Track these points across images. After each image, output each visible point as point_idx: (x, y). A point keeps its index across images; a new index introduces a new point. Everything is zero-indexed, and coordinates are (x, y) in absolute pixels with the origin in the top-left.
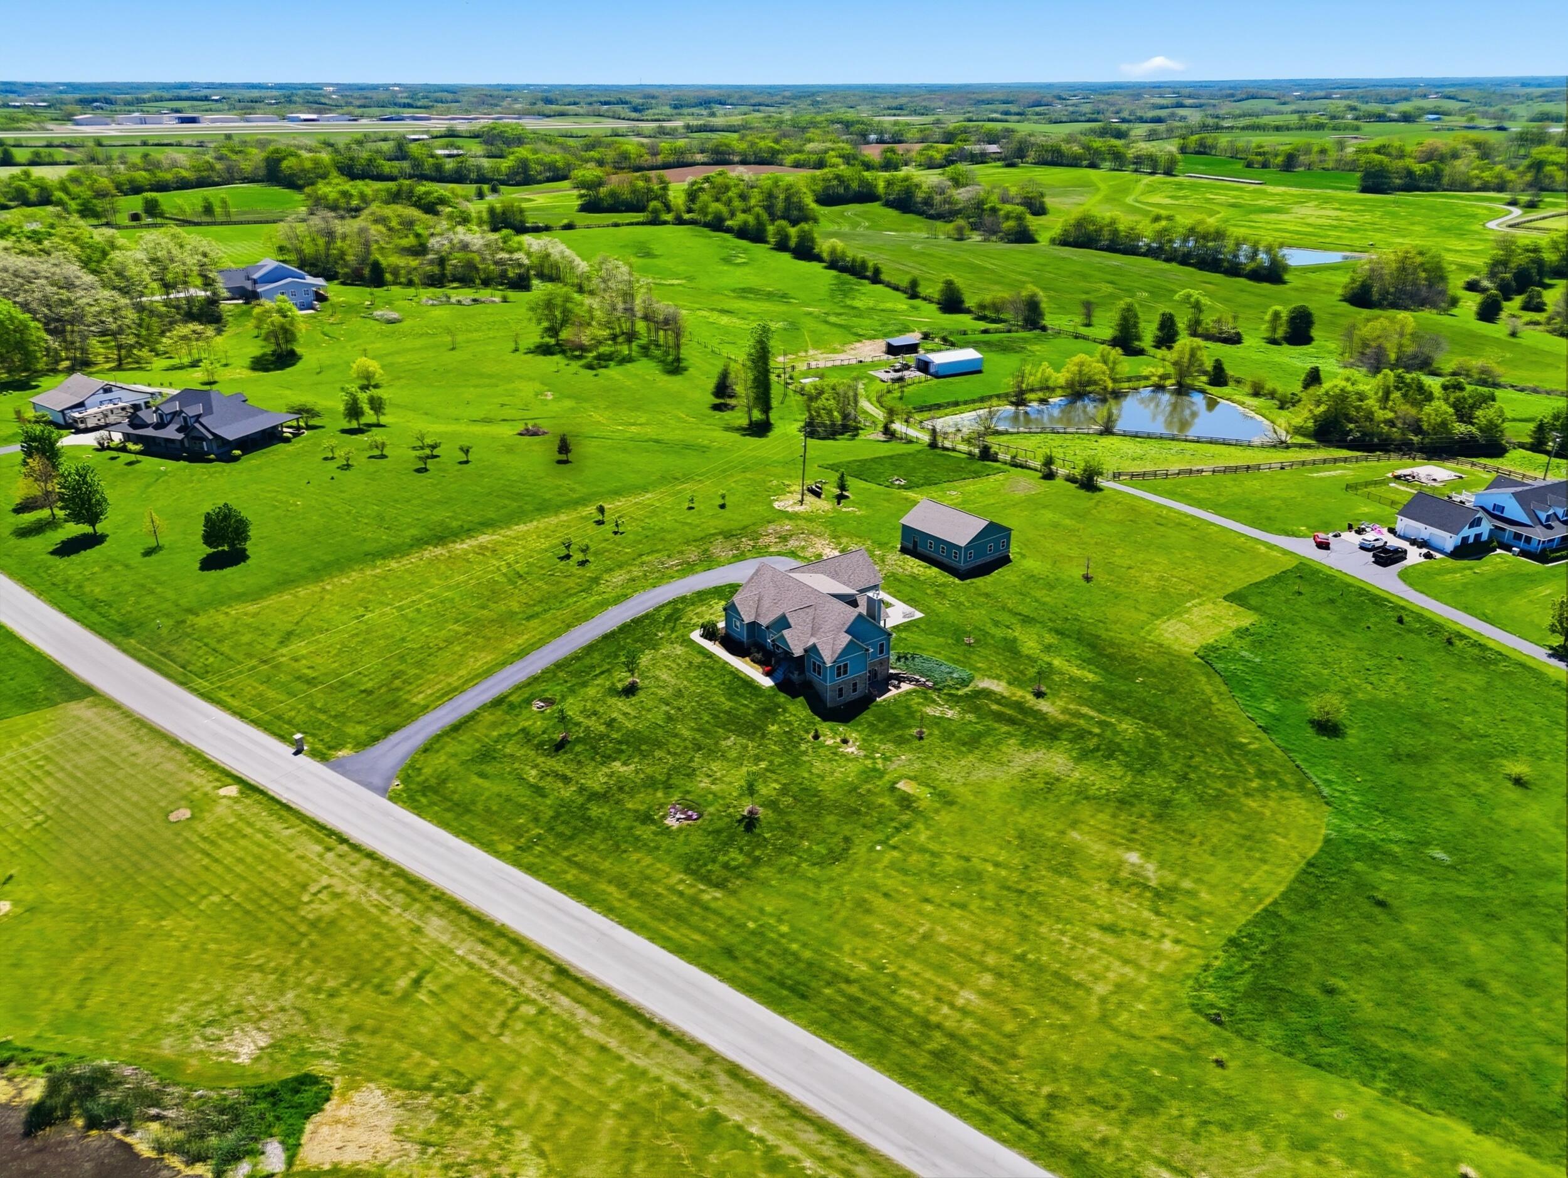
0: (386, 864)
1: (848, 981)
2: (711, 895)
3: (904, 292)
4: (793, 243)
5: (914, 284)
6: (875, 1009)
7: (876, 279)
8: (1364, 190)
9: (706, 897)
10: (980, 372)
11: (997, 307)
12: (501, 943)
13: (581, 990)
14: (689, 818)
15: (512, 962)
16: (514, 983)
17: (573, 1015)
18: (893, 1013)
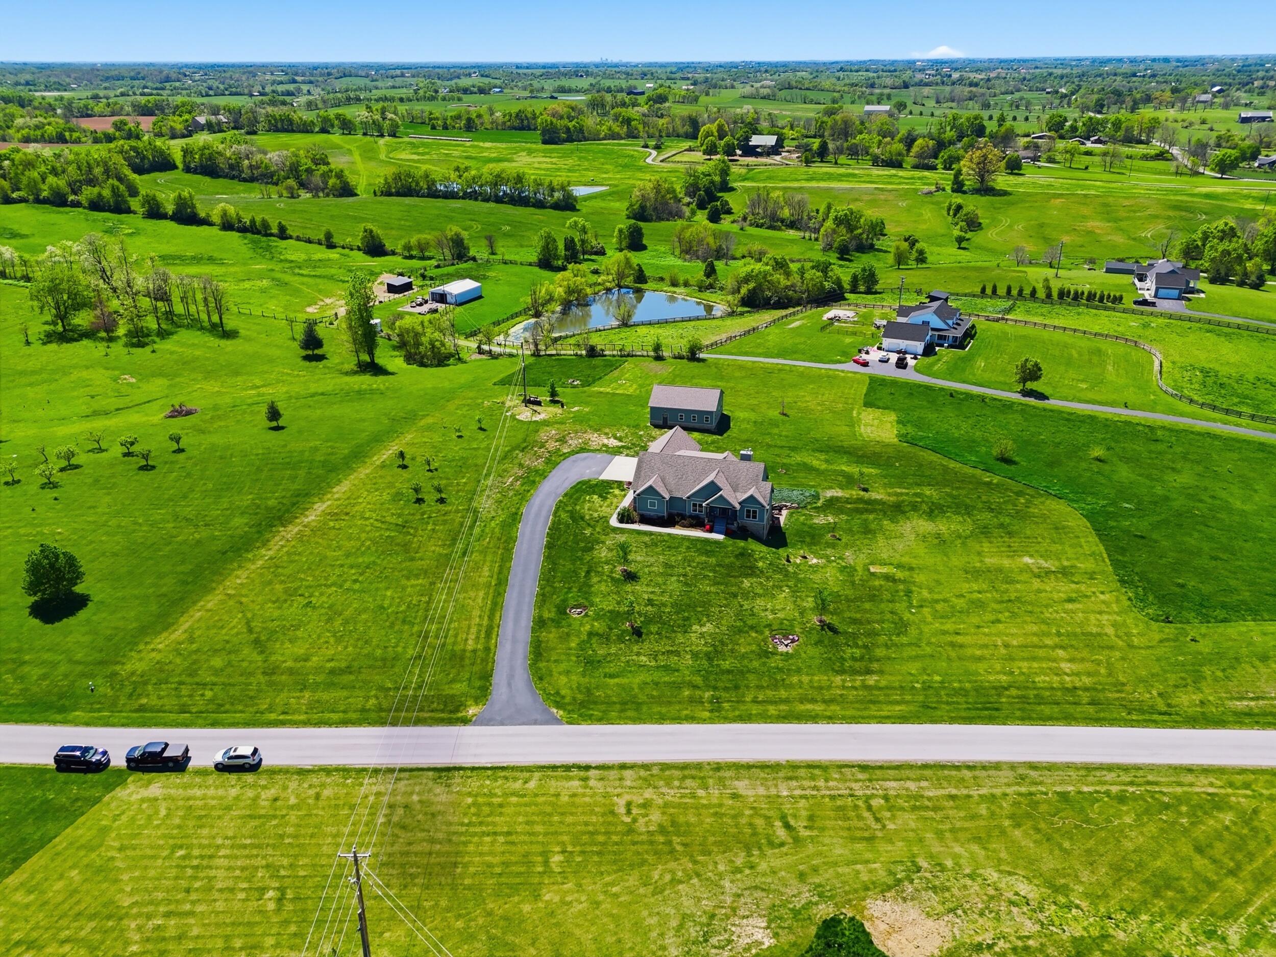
0: (646, 767)
1: (1006, 689)
2: (871, 680)
3: (320, 243)
4: (170, 209)
5: (329, 236)
6: (1036, 696)
7: (283, 234)
8: (545, 142)
9: (871, 683)
10: (480, 297)
11: (422, 247)
12: (802, 772)
13: (891, 772)
14: (793, 641)
15: (826, 780)
16: (847, 792)
17: (907, 789)
18: (1048, 693)
